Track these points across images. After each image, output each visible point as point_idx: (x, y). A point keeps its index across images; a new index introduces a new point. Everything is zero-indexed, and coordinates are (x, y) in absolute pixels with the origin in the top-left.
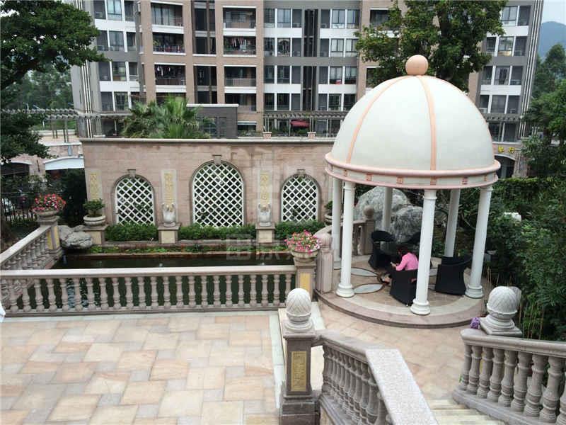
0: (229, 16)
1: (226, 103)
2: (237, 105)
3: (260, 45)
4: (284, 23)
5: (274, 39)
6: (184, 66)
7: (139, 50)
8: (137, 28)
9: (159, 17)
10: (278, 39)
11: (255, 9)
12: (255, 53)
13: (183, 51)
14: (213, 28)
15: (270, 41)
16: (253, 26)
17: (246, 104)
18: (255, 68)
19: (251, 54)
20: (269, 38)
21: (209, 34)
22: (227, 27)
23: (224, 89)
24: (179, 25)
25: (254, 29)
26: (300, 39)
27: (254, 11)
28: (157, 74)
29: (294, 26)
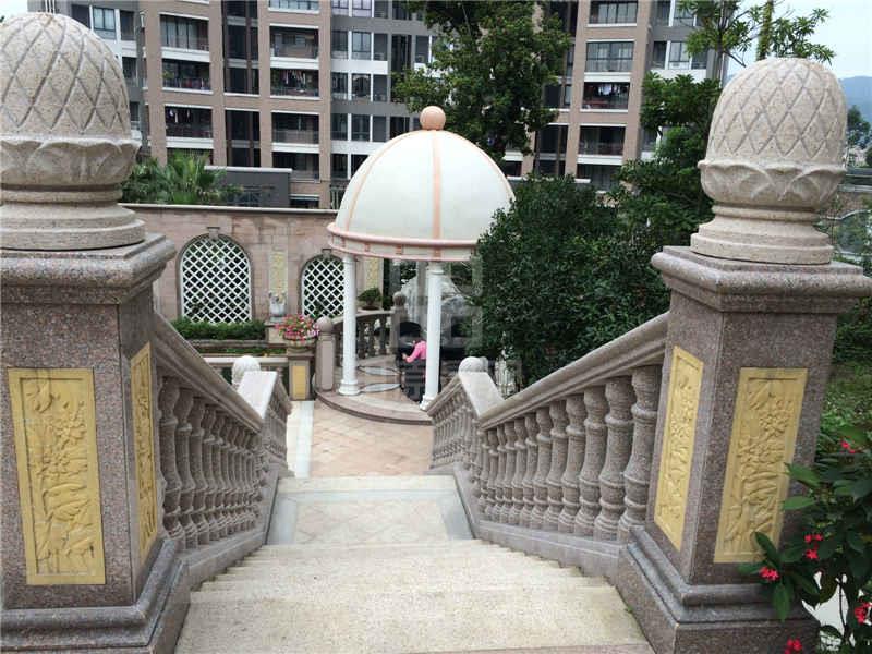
0: (279, 39)
1: (275, 166)
2: (290, 170)
3: (325, 83)
4: (362, 53)
5: (346, 74)
6: (210, 111)
7: (141, 85)
8: (140, 51)
9: (172, 35)
10: (353, 75)
11: (317, 31)
12: (317, 95)
13: (209, 88)
14: (255, 56)
15: (341, 77)
16: (314, 55)
17: (305, 169)
18: (317, 117)
19: (312, 95)
20: (339, 74)
21: (249, 64)
22: (276, 55)
23: (270, 146)
24: (203, 49)
25: (317, 60)
26: (384, 77)
27: (315, 32)
28: (169, 120)
29: (377, 58)
